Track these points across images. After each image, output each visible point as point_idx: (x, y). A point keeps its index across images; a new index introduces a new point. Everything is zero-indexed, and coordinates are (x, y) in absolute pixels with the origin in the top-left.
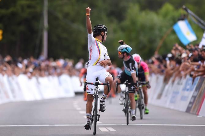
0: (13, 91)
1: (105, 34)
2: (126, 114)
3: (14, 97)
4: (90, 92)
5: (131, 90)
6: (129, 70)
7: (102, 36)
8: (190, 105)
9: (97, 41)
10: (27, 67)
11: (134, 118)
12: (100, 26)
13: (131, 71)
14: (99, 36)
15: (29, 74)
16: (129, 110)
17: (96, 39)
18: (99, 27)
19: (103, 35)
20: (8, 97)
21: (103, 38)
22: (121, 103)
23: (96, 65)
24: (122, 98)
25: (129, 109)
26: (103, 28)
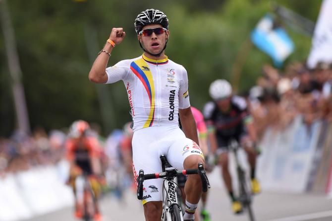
23: (150, 125)
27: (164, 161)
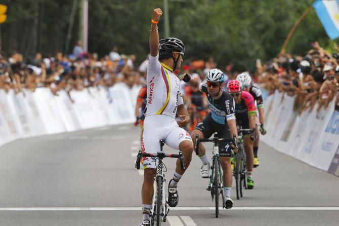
0: (23, 119)
1: (181, 56)
2: (215, 196)
3: (26, 130)
4: (150, 164)
5: (225, 152)
6: (223, 113)
7: (174, 59)
8: (336, 161)
9: (164, 69)
10: (49, 72)
11: (229, 204)
12: (173, 40)
13: (227, 116)
14: (168, 59)
15: (53, 86)
16: (219, 190)
17: (163, 65)
18: (170, 43)
19: (177, 57)
20: (14, 131)
21: (176, 62)
22: (205, 175)
23: (161, 114)
24: (207, 166)
25: (220, 187)
26: (176, 45)
27: (162, 143)
